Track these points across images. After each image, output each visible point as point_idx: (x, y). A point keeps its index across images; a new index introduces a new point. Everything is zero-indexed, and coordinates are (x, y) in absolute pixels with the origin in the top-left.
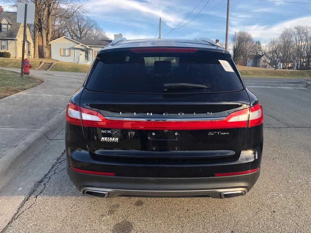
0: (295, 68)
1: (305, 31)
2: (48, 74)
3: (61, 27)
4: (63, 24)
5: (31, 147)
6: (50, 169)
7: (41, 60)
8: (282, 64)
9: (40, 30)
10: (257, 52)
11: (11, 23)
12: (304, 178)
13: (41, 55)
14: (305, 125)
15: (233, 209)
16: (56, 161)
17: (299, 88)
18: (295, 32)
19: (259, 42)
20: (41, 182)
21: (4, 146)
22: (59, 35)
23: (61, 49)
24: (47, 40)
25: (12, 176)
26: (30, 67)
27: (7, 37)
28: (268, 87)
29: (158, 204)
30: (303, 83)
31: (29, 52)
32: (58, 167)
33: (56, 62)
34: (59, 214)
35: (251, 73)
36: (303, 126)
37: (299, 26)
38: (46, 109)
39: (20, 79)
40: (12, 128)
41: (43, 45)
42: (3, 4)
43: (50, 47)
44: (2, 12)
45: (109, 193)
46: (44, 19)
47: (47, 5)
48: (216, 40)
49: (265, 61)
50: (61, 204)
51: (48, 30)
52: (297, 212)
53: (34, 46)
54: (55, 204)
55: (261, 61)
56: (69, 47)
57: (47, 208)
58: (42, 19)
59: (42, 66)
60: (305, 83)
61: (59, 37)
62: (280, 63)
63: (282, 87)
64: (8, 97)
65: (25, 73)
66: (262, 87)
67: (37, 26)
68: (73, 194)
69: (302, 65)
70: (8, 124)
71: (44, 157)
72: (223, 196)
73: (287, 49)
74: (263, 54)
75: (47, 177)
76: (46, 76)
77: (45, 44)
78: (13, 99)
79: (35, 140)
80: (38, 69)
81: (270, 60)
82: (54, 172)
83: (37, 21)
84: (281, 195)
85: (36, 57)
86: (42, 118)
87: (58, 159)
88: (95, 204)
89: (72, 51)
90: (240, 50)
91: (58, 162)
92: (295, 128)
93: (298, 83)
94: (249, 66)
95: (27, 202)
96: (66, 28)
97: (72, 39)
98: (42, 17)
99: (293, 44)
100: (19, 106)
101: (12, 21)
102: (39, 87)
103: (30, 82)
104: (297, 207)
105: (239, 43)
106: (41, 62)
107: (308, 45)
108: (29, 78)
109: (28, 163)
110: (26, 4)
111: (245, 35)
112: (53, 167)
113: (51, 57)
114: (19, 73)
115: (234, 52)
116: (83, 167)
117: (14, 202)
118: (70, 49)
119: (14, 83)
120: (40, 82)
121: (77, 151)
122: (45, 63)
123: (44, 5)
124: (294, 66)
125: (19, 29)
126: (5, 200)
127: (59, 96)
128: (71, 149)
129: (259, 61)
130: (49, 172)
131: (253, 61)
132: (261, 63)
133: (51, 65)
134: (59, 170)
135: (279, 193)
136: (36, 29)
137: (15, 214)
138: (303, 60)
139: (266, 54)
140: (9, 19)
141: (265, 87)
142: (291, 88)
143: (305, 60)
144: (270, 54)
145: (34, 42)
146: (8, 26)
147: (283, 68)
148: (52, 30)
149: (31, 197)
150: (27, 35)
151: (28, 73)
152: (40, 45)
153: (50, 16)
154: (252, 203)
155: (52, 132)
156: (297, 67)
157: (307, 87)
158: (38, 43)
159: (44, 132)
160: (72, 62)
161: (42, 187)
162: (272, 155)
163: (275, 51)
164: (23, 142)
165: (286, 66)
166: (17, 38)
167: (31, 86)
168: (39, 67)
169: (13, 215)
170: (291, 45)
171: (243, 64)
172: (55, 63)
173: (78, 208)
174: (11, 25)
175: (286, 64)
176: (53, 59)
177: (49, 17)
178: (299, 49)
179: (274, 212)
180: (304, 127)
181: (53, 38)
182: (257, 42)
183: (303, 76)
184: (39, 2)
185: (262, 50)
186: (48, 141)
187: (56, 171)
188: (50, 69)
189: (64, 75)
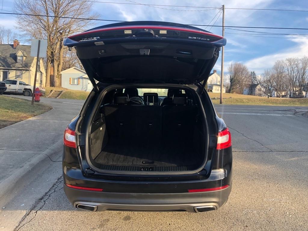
0: (288, 96)
1: (296, 63)
2: (57, 102)
3: (71, 58)
4: (73, 56)
5: (35, 168)
6: (51, 188)
7: (52, 88)
8: (276, 92)
9: (52, 61)
10: (253, 82)
11: (26, 55)
12: (277, 197)
13: (52, 84)
14: (286, 149)
15: (210, 224)
16: (57, 180)
17: (287, 115)
18: (287, 64)
19: (254, 72)
20: (41, 199)
21: (12, 166)
22: (69, 66)
23: (70, 79)
24: (58, 71)
25: (16, 194)
26: (41, 95)
27: (21, 67)
28: (258, 114)
29: (143, 219)
30: (292, 110)
31: (41, 81)
32: (58, 186)
33: (66, 90)
34: (55, 227)
35: (245, 101)
36: (284, 151)
37: (290, 59)
38: (52, 133)
39: (30, 106)
40: (19, 150)
41: (54, 75)
42: (20, 38)
43: (61, 77)
44: (18, 46)
45: (98, 207)
46: (56, 52)
47: (59, 40)
48: (214, 71)
49: (260, 90)
50: (58, 219)
51: (59, 62)
52: (267, 227)
53: (46, 76)
54: (52, 219)
55: (256, 89)
56: (78, 77)
57: (45, 222)
58: (55, 52)
59: (52, 94)
60: (293, 110)
61: (70, 68)
62: (274, 91)
63: (271, 115)
64: (18, 123)
65: (36, 101)
66: (253, 114)
67: (49, 58)
68: (69, 209)
69: (294, 94)
70: (16, 147)
71: (46, 177)
72: (197, 211)
73: (280, 79)
74: (258, 83)
75: (47, 194)
76: (55, 103)
77: (56, 74)
78: (23, 124)
79: (40, 162)
80: (49, 96)
81: (264, 89)
82: (54, 190)
83: (50, 54)
84: (255, 212)
85: (48, 86)
86: (48, 142)
87: (59, 179)
88: (88, 219)
89: (81, 80)
90: (236, 79)
91: (59, 181)
92: (277, 152)
93: (287, 110)
94: (245, 94)
95: (28, 216)
96: (76, 59)
97: (81, 69)
98: (54, 51)
99: (286, 74)
100: (28, 131)
101: (27, 54)
102: (47, 113)
103: (40, 109)
104: (268, 222)
105: (235, 73)
106: (52, 91)
107: (299, 75)
108: (39, 105)
109: (31, 182)
110: (39, 41)
111: (240, 66)
112: (53, 186)
113: (61, 86)
114: (30, 101)
115: (230, 82)
116: (77, 184)
117: (17, 217)
118: (79, 78)
119: (25, 110)
120: (48, 109)
121: (73, 170)
122: (55, 91)
123: (57, 40)
124: (287, 95)
125: (33, 61)
126: (9, 214)
127: (65, 121)
128: (67, 168)
129: (255, 89)
130: (49, 190)
131: (249, 89)
132: (257, 91)
133: (60, 93)
134: (59, 189)
135: (254, 210)
136: (48, 60)
137: (17, 227)
138: (296, 89)
139: (261, 83)
140: (24, 52)
141: (256, 114)
142: (279, 115)
143: (297, 89)
144: (264, 83)
145: (46, 72)
146: (23, 58)
147: (277, 96)
148: (63, 61)
149: (31, 212)
150: (40, 66)
151: (38, 101)
152: (52, 75)
153: (62, 49)
154: (228, 218)
155: (56, 155)
156: (290, 95)
157: (294, 114)
158: (50, 73)
159: (48, 155)
160: (81, 90)
161: (42, 203)
162: (252, 176)
163: (269, 81)
164: (28, 163)
165: (280, 94)
166: (31, 68)
167: (40, 113)
168: (50, 95)
169: (15, 227)
170: (283, 75)
171: (239, 93)
172: (64, 91)
173: (72, 222)
174: (26, 57)
175: (280, 93)
176: (63, 88)
177: (60, 50)
178: (291, 79)
179: (247, 226)
180: (286, 151)
181: (64, 69)
182: (252, 72)
183: (294, 104)
184: (53, 37)
185: (257, 80)
186: (51, 163)
187: (56, 190)
188: (59, 96)
189: (71, 102)
